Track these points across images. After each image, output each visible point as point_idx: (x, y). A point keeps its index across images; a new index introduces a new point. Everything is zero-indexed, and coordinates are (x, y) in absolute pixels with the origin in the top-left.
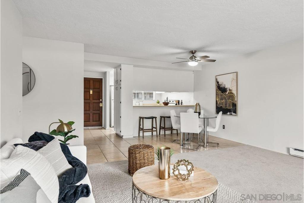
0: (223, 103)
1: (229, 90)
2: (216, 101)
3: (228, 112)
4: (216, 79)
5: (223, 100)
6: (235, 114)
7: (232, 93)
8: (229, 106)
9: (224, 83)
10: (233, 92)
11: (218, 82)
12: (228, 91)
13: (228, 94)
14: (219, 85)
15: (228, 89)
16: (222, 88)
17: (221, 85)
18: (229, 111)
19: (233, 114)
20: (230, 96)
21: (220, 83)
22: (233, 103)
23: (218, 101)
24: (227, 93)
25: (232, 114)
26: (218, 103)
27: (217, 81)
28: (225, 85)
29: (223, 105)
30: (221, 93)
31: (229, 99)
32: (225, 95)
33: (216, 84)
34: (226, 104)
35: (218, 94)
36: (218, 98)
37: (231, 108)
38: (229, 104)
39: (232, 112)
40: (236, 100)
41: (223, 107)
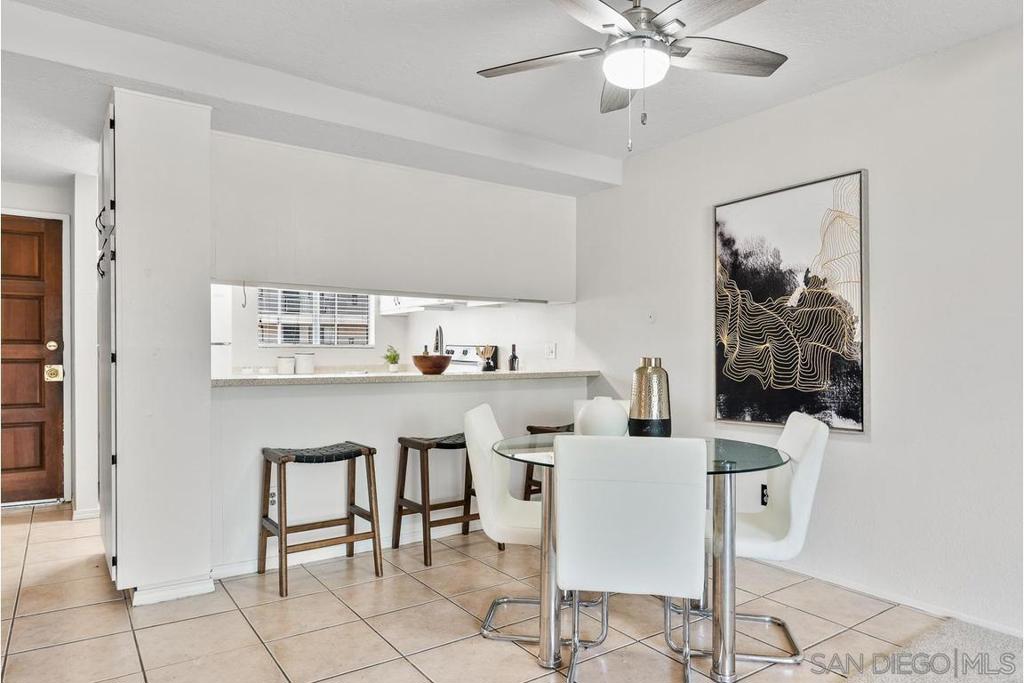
0: (761, 359)
1: (807, 281)
2: (720, 347)
4: (717, 224)
5: (762, 341)
6: (850, 424)
7: (830, 300)
8: (810, 374)
9: (772, 244)
10: (835, 292)
11: (728, 243)
12: (801, 288)
13: (802, 301)
14: (735, 254)
15: (800, 278)
16: (755, 272)
17: (747, 256)
18: (812, 404)
19: (837, 421)
20: (814, 318)
21: (740, 246)
22: (835, 356)
23: (733, 346)
24: (793, 301)
26: (732, 357)
27: (721, 234)
28: (777, 255)
29: (763, 370)
30: (751, 304)
31: (807, 334)
32: (780, 309)
33: (718, 253)
34: (785, 366)
35: (732, 311)
36: (731, 330)
37: (826, 385)
38: (805, 365)
39: (833, 413)
40: (857, 339)
41: (765, 379)
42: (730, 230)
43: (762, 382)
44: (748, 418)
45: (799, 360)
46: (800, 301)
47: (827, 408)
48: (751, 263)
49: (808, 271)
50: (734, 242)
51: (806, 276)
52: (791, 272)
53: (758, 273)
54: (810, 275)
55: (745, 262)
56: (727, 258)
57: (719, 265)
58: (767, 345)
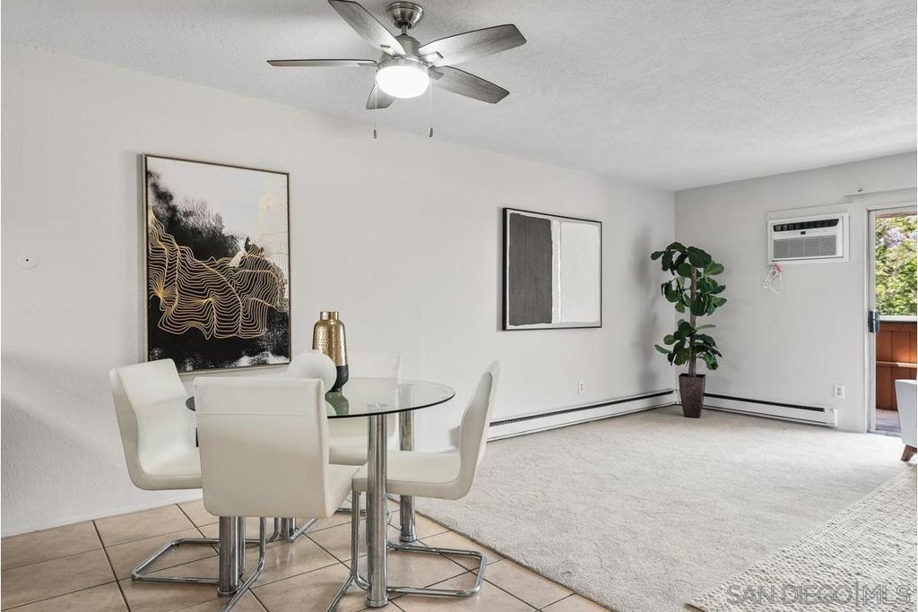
0: (203, 313)
1: (247, 248)
2: (153, 303)
3: (242, 356)
4: (148, 174)
5: (205, 295)
6: (282, 359)
7: (267, 265)
8: (250, 324)
9: (214, 208)
10: (270, 260)
11: (164, 197)
12: (242, 253)
13: (243, 263)
14: (173, 210)
15: (241, 244)
16: (196, 232)
17: (187, 214)
18: (253, 348)
19: (272, 359)
20: (253, 279)
21: (178, 201)
22: (270, 309)
23: (170, 300)
24: (235, 262)
25: (264, 363)
26: (169, 311)
27: (155, 186)
28: (219, 219)
29: (205, 322)
30: (192, 260)
31: (248, 290)
32: (222, 268)
33: (150, 204)
34: (227, 317)
35: (169, 265)
36: (169, 283)
37: (263, 332)
38: (247, 316)
39: (269, 353)
40: (286, 296)
41: (207, 330)
42: (166, 183)
43: (205, 333)
44: (189, 368)
45: (241, 313)
46: (241, 263)
47: (264, 350)
48: (191, 220)
49: (248, 240)
50: (171, 197)
51: (246, 243)
52: (232, 237)
53: (200, 233)
54: (250, 243)
55: (184, 219)
56: (163, 212)
57: (151, 216)
58: (210, 299)
